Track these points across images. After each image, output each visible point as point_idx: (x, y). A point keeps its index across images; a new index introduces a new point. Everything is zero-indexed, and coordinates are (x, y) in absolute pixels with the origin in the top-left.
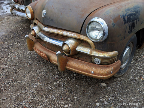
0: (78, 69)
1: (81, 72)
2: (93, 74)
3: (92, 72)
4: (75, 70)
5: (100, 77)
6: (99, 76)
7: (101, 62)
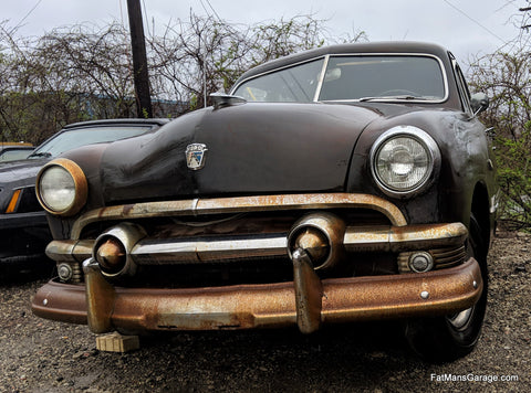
0: (372, 303)
1: (385, 307)
2: (427, 299)
3: (425, 294)
4: (363, 309)
5: (454, 300)
6: (448, 300)
7: (435, 259)
